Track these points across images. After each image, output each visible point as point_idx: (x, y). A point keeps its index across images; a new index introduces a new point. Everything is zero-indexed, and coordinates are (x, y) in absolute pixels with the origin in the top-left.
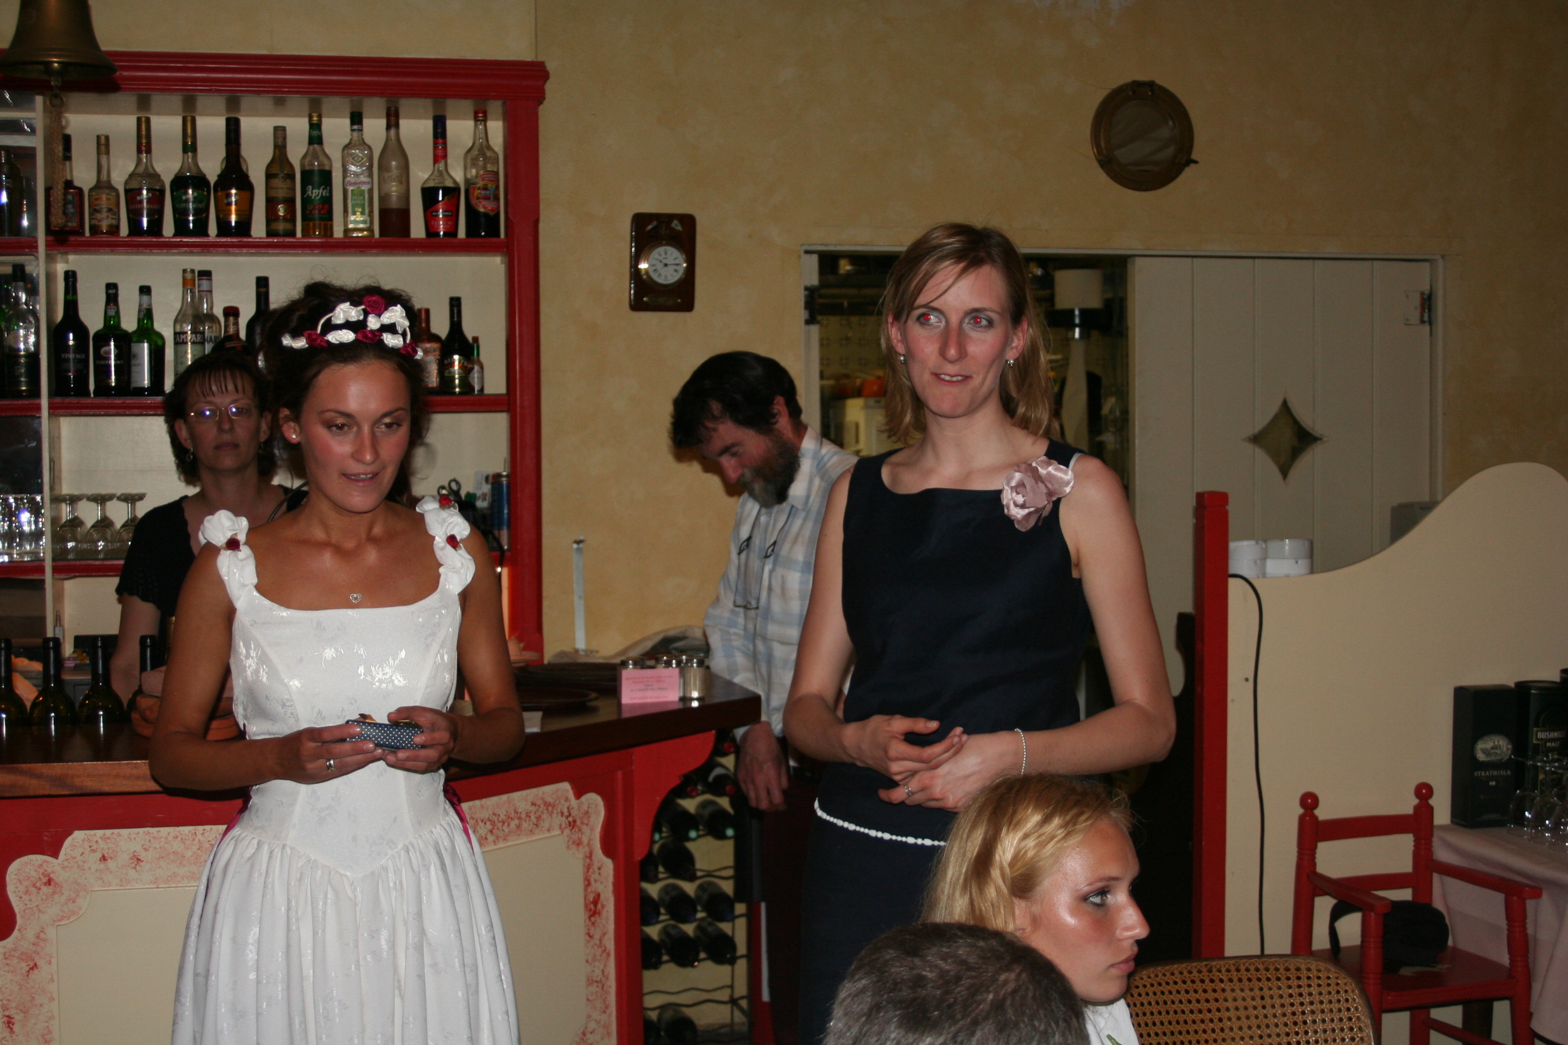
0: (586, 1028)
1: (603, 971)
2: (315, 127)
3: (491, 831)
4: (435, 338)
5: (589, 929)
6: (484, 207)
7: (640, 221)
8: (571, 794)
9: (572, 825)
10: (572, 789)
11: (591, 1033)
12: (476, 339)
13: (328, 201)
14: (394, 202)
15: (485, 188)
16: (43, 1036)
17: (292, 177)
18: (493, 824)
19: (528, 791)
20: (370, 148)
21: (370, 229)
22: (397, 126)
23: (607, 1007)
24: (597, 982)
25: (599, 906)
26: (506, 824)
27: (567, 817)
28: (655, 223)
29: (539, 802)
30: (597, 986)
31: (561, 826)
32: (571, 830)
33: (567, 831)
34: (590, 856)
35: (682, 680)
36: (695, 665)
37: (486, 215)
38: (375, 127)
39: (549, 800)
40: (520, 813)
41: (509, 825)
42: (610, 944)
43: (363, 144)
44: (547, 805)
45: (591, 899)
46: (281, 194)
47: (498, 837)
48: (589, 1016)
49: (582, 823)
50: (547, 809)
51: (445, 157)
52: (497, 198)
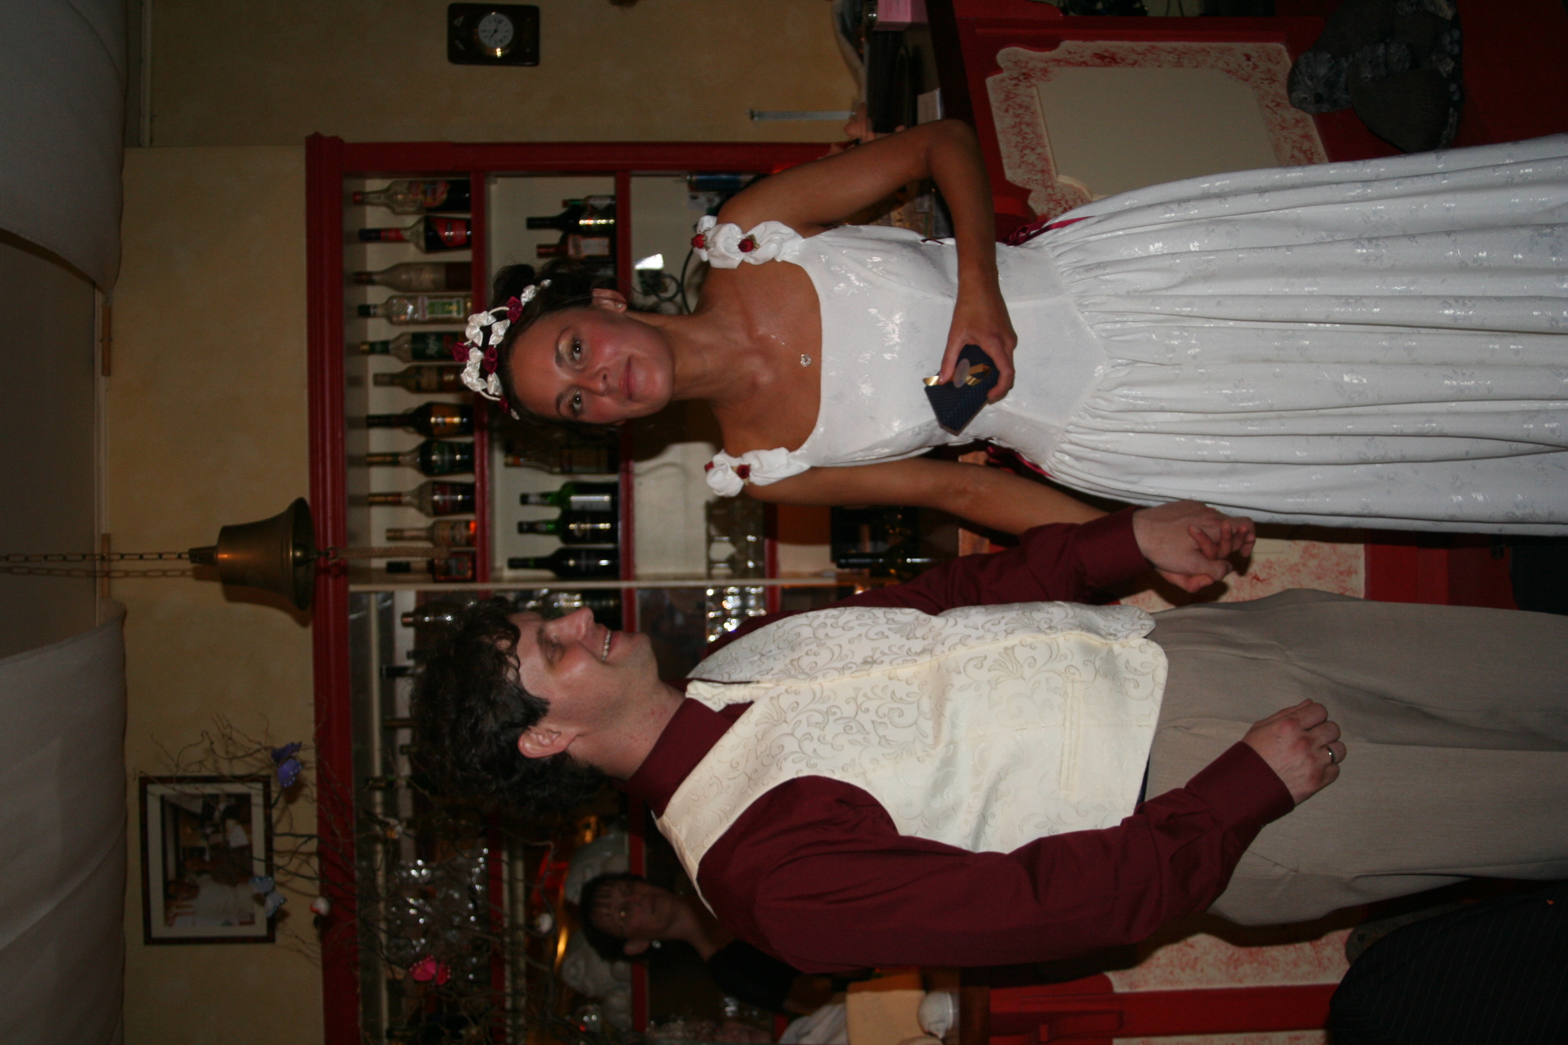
0: (1223, 69)
1: (1169, 53)
2: (373, 348)
3: (1033, 149)
4: (564, 240)
5: (1129, 64)
6: (442, 193)
7: (455, 56)
8: (998, 77)
9: (1027, 76)
10: (992, 75)
11: (1228, 65)
12: (565, 203)
13: (439, 336)
14: (441, 276)
15: (425, 193)
17: (418, 369)
18: (1025, 147)
19: (994, 115)
20: (392, 298)
21: (465, 298)
22: (370, 274)
23: (1204, 50)
24: (1179, 58)
25: (1106, 54)
26: (1026, 136)
27: (1020, 80)
28: (457, 42)
29: (1005, 106)
30: (1183, 58)
31: (1028, 87)
32: (1033, 77)
33: (1033, 81)
34: (1058, 61)
37: (449, 193)
38: (375, 295)
39: (1002, 96)
40: (1015, 122)
41: (1027, 133)
42: (1143, 46)
43: (388, 304)
44: (1007, 98)
45: (1099, 61)
46: (434, 379)
47: (1038, 144)
48: (1212, 66)
49: (1025, 67)
50: (1011, 98)
51: (397, 230)
52: (434, 183)
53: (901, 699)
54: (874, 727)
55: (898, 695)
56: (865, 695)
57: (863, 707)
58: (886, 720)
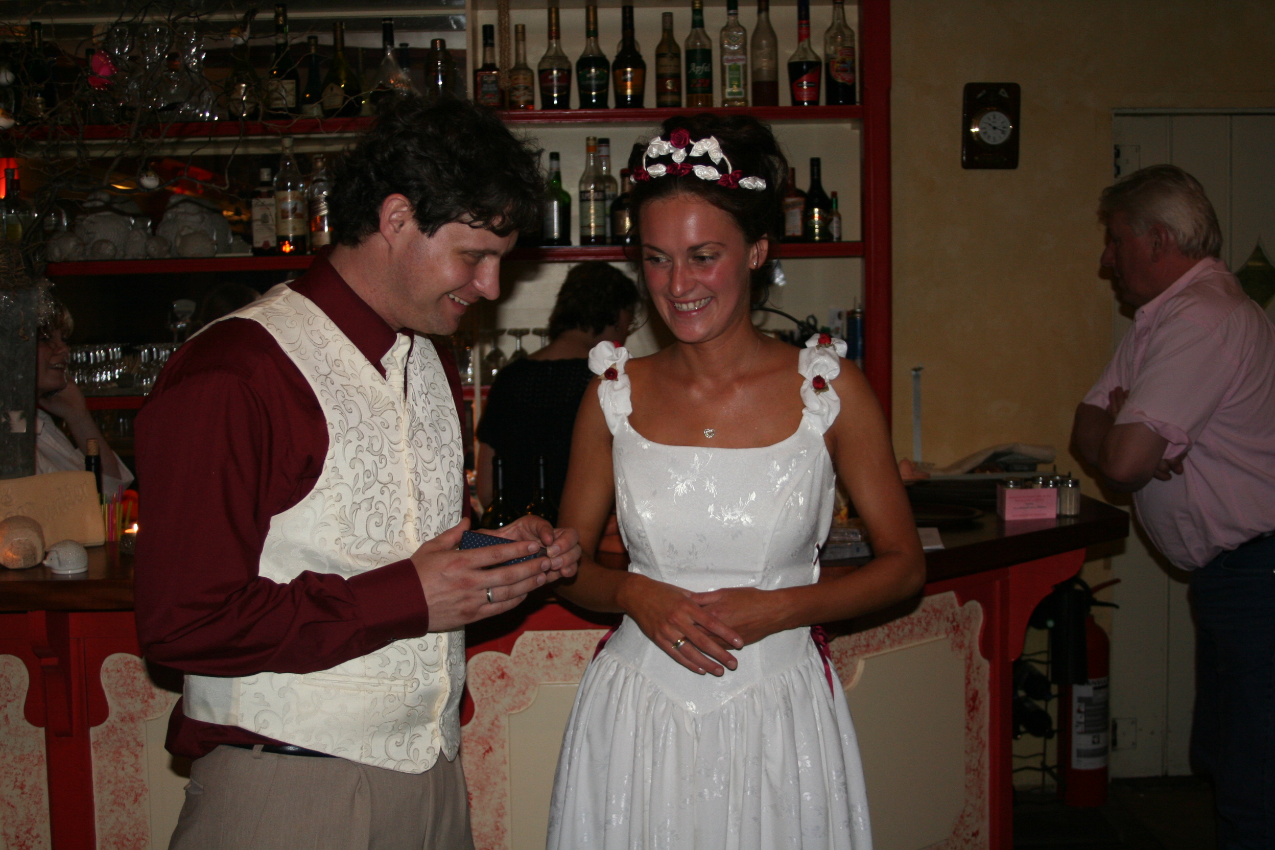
0: (964, 811)
1: (979, 761)
2: (698, 13)
3: (888, 636)
4: (800, 193)
5: (968, 723)
6: (843, 79)
7: (971, 90)
8: (955, 601)
9: (956, 629)
10: (957, 596)
11: (968, 816)
12: (834, 194)
13: (708, 76)
14: (765, 77)
15: (843, 62)
16: (497, 810)
17: (677, 56)
20: (744, 30)
21: (745, 100)
22: (767, 10)
23: (982, 792)
24: (974, 770)
25: (977, 702)
26: (901, 629)
27: (952, 622)
28: (984, 92)
29: (930, 609)
30: (974, 774)
31: (946, 630)
32: (955, 634)
33: (952, 635)
34: (970, 657)
35: (1059, 499)
36: (1070, 485)
37: (844, 85)
38: (748, 14)
39: (937, 607)
41: (903, 630)
42: (985, 736)
43: (738, 26)
44: (935, 611)
45: (971, 696)
46: (669, 70)
48: (967, 801)
49: (964, 627)
50: (936, 615)
51: (808, 35)
52: (853, 70)
53: (390, 525)
54: (368, 499)
55: (393, 522)
56: (394, 491)
57: (385, 489)
58: (373, 510)
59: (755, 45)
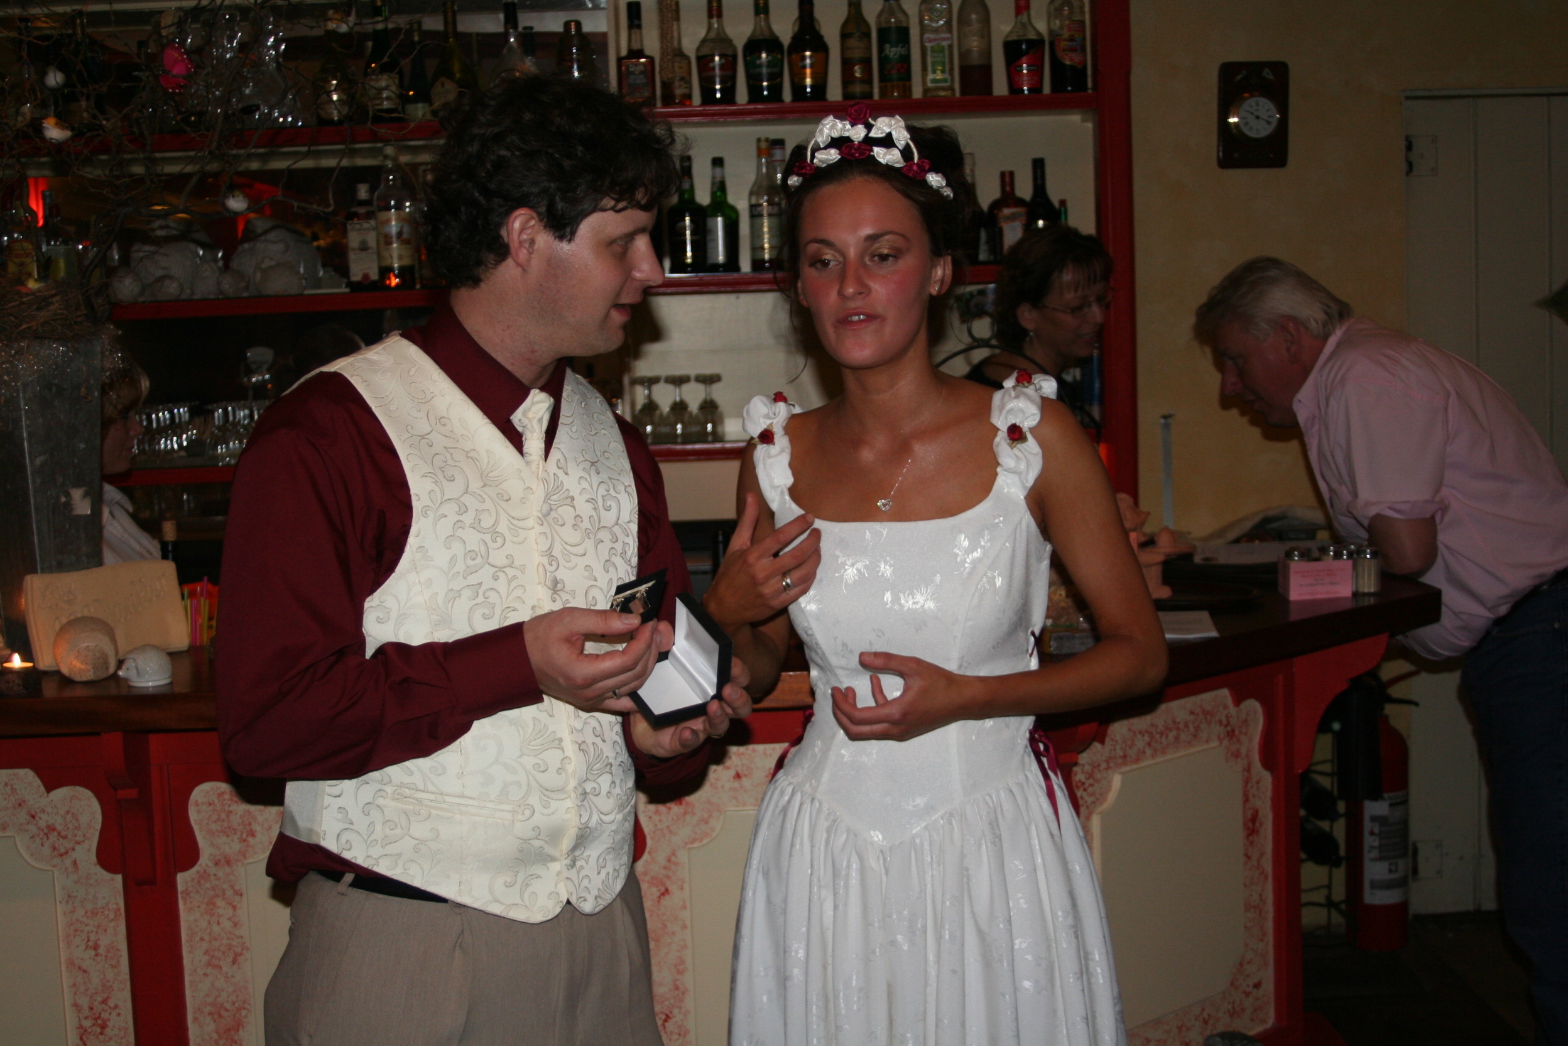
0: (1243, 957)
1: (1261, 896)
3: (1149, 744)
4: (1020, 202)
5: (1246, 850)
6: (1071, 60)
7: (1228, 71)
8: (1229, 701)
9: (1231, 734)
10: (1232, 695)
11: (1249, 963)
12: (1063, 202)
13: (906, 59)
14: (975, 59)
15: (1072, 39)
17: (867, 35)
18: (1151, 735)
19: (1187, 699)
21: (952, 89)
23: (1264, 934)
24: (1254, 907)
25: (1257, 824)
26: (1164, 736)
28: (1247, 70)
29: (1198, 711)
30: (1255, 913)
31: (1219, 736)
32: (1229, 741)
33: (1226, 742)
34: (1248, 769)
35: (1354, 574)
36: (1368, 556)
37: (1072, 67)
39: (1208, 708)
40: (1179, 723)
41: (1167, 737)
42: (1268, 866)
44: (1206, 713)
45: (1249, 817)
46: (857, 54)
47: (1156, 750)
48: (1247, 945)
49: (1241, 733)
50: (1206, 718)
51: (1028, 7)
52: (1084, 49)
53: (506, 618)
54: (473, 585)
55: (511, 614)
56: (515, 577)
57: (500, 574)
59: (963, 21)
